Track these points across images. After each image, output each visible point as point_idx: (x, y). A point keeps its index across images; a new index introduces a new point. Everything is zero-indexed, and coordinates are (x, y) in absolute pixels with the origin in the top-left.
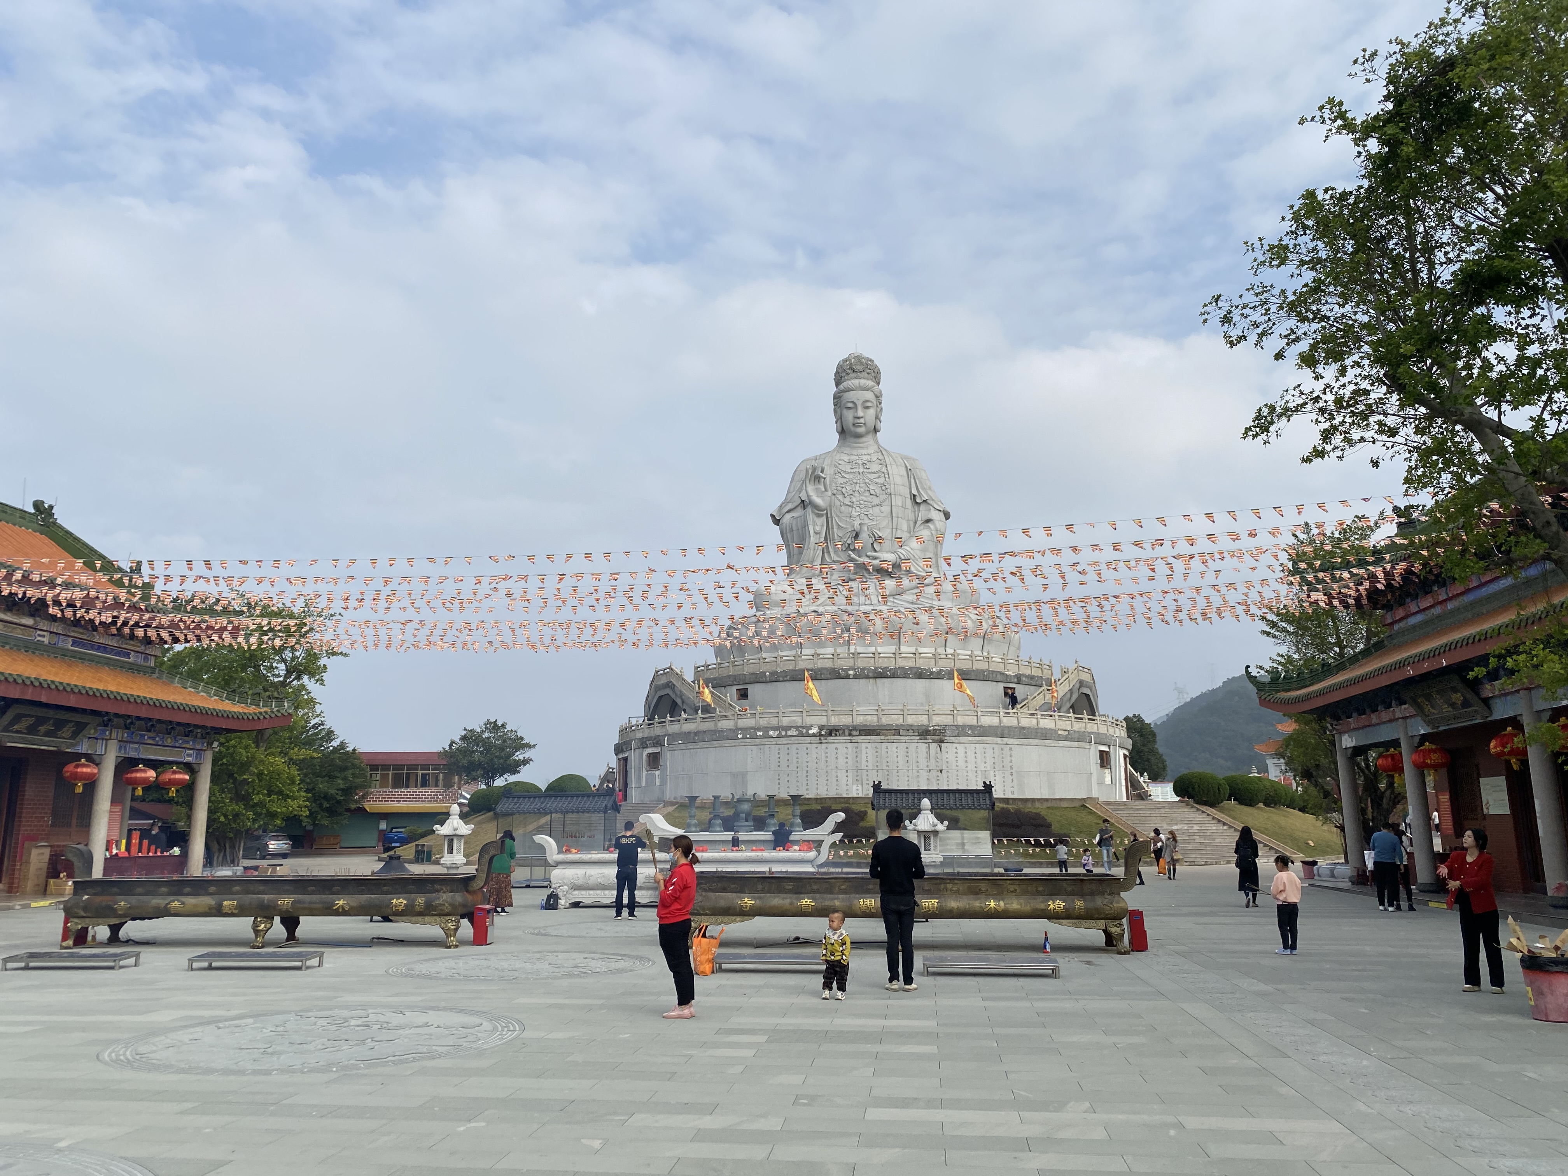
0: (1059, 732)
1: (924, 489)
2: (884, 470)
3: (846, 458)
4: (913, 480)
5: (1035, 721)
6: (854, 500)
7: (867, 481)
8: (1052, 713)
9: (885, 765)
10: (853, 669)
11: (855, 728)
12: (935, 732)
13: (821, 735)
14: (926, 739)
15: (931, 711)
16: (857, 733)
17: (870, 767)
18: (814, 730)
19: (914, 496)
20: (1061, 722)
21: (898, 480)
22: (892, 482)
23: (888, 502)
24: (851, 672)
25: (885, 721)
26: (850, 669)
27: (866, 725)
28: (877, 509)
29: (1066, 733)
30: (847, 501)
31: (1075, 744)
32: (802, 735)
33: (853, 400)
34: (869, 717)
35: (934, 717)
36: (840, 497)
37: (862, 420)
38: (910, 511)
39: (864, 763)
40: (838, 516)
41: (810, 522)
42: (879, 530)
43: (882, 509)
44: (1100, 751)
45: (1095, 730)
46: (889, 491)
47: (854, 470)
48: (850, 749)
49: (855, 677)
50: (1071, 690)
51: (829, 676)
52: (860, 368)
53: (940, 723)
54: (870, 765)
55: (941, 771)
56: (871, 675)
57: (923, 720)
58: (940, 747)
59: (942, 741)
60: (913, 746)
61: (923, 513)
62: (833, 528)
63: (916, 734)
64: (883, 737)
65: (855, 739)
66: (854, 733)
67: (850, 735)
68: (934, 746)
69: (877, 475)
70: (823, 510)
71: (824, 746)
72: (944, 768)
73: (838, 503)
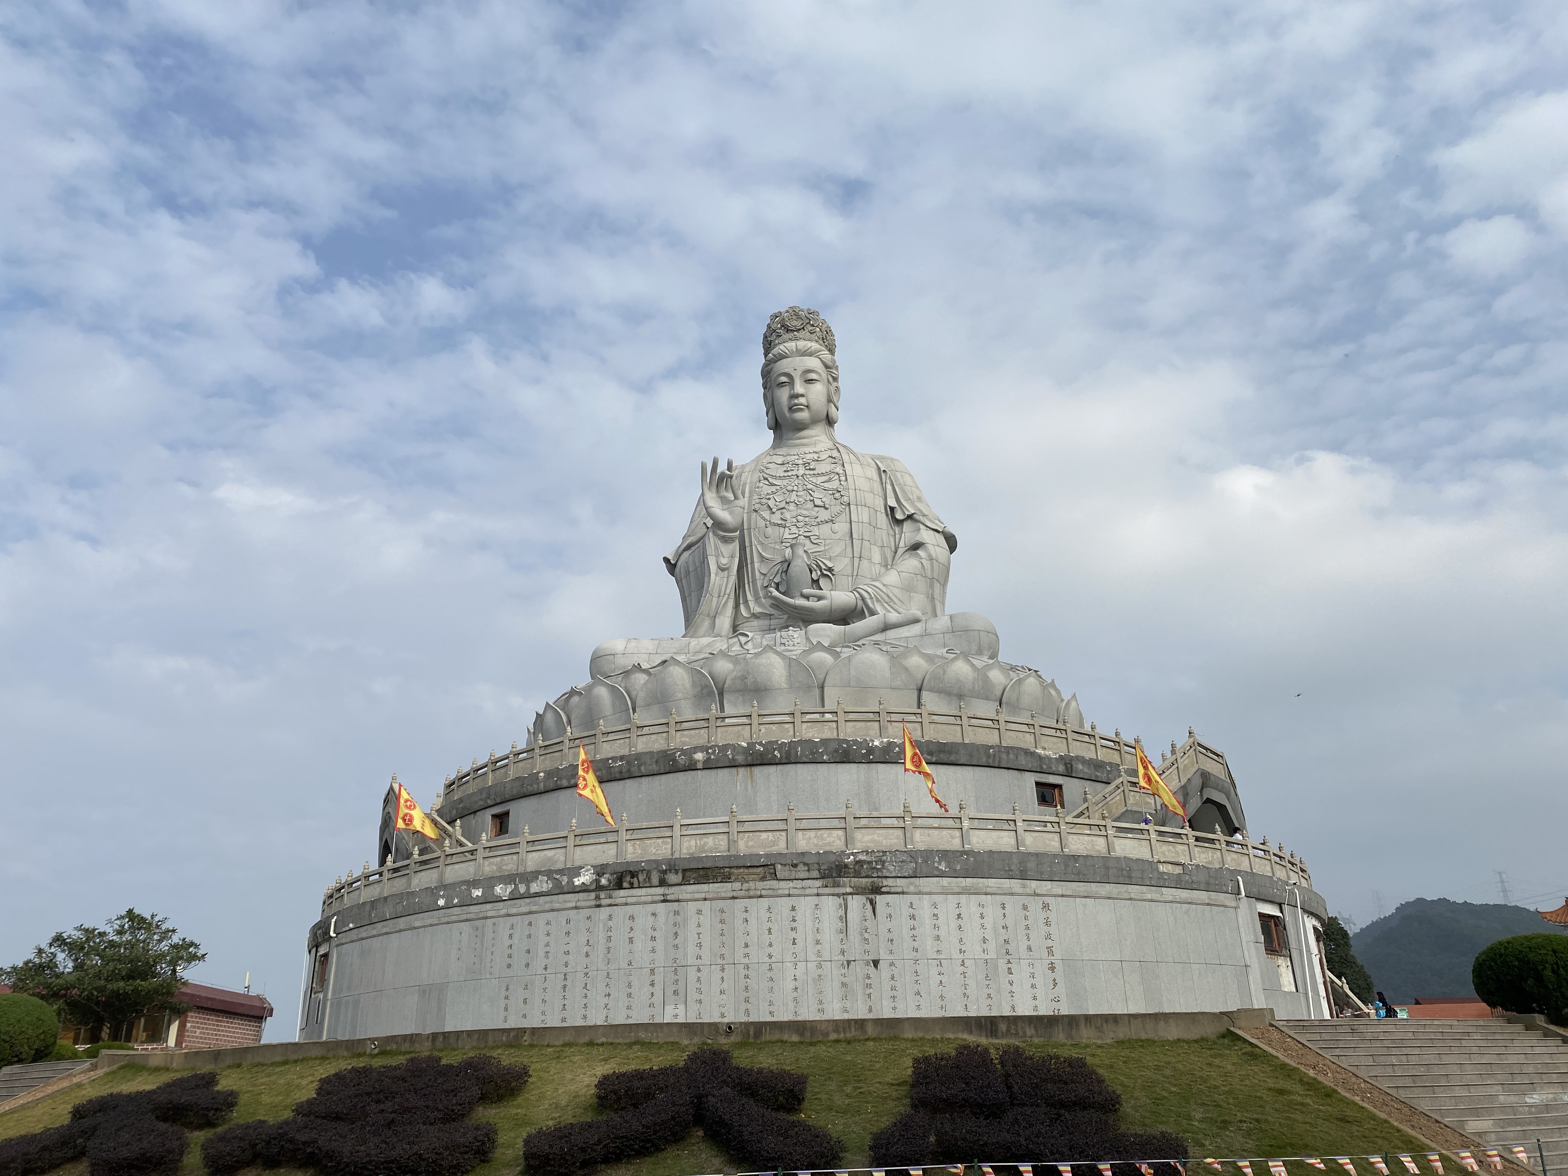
0: (1162, 868)
1: (908, 499)
2: (839, 469)
3: (780, 460)
4: (889, 487)
5: (1101, 841)
6: (788, 515)
7: (810, 486)
8: (1143, 826)
9: (740, 952)
10: (704, 749)
11: (672, 866)
12: (858, 869)
13: (599, 888)
14: (836, 885)
15: (850, 819)
16: (678, 878)
17: (706, 959)
18: (585, 878)
19: (892, 509)
20: (1165, 848)
21: (862, 484)
22: (851, 486)
23: (844, 517)
24: (699, 756)
25: (745, 846)
26: (696, 749)
27: (700, 859)
28: (826, 528)
29: (1178, 870)
30: (776, 518)
31: (1202, 896)
32: (559, 890)
33: (786, 371)
34: (710, 840)
35: (858, 835)
36: (766, 514)
37: (802, 400)
38: (884, 533)
39: (692, 950)
40: (762, 544)
41: (710, 550)
42: (830, 559)
43: (836, 527)
44: (1261, 915)
45: (1245, 865)
46: (846, 499)
47: (790, 474)
48: (661, 919)
49: (708, 766)
50: (1184, 787)
51: (655, 768)
52: (797, 324)
53: (872, 847)
54: (706, 953)
55: (876, 963)
56: (740, 758)
57: (834, 841)
58: (873, 903)
59: (877, 890)
60: (805, 905)
61: (908, 534)
62: (752, 562)
63: (815, 874)
64: (737, 885)
65: (673, 892)
66: (673, 878)
67: (663, 883)
68: (856, 903)
69: (826, 478)
70: (734, 531)
71: (604, 912)
72: (883, 955)
73: (761, 523)
